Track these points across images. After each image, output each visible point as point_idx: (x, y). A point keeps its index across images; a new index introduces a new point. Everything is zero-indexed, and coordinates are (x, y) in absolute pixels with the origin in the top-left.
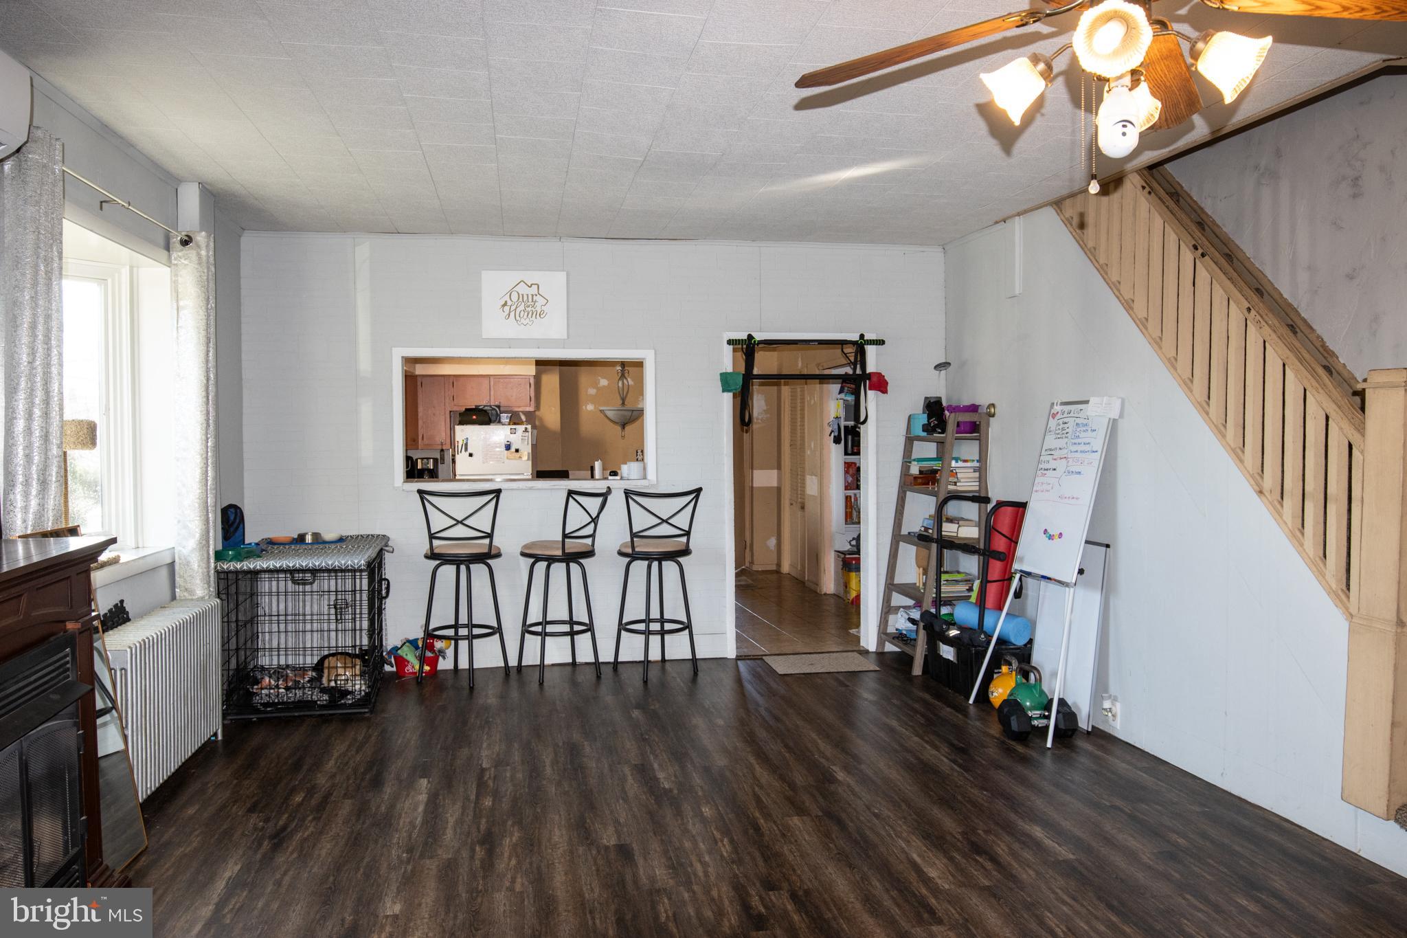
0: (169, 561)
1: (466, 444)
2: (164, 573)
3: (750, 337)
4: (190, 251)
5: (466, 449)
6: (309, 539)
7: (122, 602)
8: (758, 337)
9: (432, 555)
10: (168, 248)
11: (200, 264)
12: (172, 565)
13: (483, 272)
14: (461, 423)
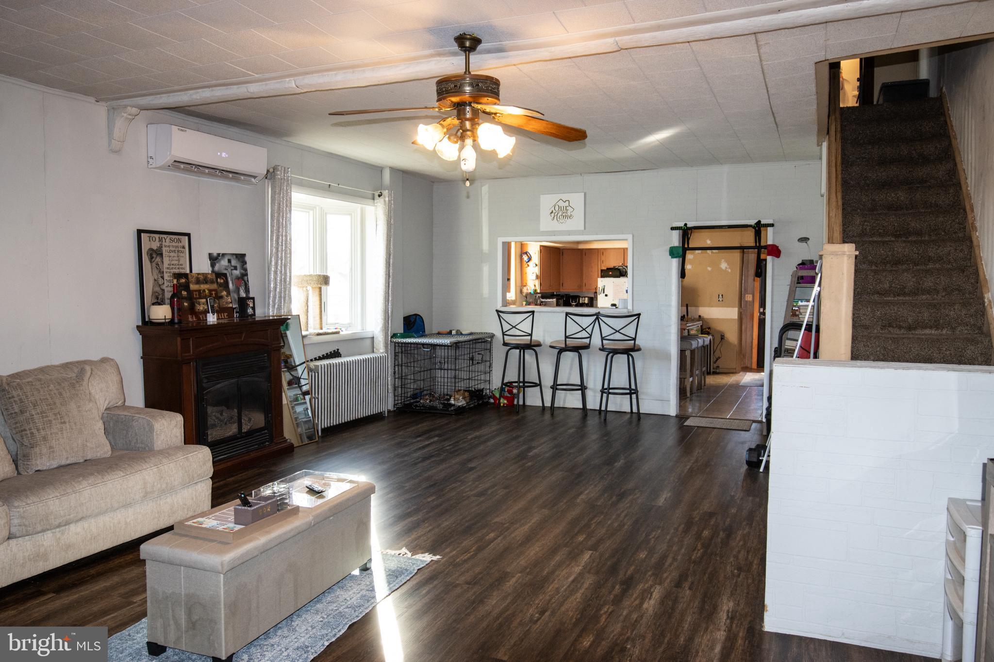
0: (372, 336)
1: (604, 289)
2: (368, 342)
3: (686, 225)
4: (381, 200)
5: (604, 292)
6: (454, 332)
7: (338, 350)
8: (690, 225)
9: (505, 344)
10: (373, 199)
11: (385, 205)
12: (373, 338)
13: (541, 196)
14: (602, 277)
